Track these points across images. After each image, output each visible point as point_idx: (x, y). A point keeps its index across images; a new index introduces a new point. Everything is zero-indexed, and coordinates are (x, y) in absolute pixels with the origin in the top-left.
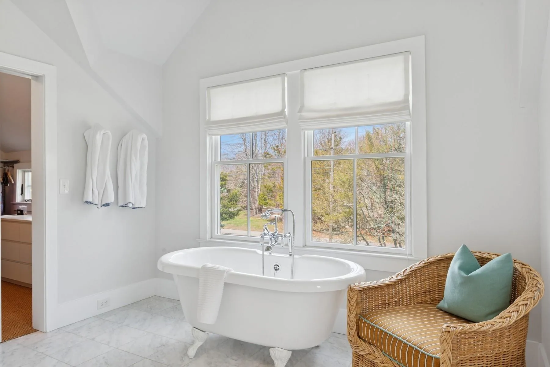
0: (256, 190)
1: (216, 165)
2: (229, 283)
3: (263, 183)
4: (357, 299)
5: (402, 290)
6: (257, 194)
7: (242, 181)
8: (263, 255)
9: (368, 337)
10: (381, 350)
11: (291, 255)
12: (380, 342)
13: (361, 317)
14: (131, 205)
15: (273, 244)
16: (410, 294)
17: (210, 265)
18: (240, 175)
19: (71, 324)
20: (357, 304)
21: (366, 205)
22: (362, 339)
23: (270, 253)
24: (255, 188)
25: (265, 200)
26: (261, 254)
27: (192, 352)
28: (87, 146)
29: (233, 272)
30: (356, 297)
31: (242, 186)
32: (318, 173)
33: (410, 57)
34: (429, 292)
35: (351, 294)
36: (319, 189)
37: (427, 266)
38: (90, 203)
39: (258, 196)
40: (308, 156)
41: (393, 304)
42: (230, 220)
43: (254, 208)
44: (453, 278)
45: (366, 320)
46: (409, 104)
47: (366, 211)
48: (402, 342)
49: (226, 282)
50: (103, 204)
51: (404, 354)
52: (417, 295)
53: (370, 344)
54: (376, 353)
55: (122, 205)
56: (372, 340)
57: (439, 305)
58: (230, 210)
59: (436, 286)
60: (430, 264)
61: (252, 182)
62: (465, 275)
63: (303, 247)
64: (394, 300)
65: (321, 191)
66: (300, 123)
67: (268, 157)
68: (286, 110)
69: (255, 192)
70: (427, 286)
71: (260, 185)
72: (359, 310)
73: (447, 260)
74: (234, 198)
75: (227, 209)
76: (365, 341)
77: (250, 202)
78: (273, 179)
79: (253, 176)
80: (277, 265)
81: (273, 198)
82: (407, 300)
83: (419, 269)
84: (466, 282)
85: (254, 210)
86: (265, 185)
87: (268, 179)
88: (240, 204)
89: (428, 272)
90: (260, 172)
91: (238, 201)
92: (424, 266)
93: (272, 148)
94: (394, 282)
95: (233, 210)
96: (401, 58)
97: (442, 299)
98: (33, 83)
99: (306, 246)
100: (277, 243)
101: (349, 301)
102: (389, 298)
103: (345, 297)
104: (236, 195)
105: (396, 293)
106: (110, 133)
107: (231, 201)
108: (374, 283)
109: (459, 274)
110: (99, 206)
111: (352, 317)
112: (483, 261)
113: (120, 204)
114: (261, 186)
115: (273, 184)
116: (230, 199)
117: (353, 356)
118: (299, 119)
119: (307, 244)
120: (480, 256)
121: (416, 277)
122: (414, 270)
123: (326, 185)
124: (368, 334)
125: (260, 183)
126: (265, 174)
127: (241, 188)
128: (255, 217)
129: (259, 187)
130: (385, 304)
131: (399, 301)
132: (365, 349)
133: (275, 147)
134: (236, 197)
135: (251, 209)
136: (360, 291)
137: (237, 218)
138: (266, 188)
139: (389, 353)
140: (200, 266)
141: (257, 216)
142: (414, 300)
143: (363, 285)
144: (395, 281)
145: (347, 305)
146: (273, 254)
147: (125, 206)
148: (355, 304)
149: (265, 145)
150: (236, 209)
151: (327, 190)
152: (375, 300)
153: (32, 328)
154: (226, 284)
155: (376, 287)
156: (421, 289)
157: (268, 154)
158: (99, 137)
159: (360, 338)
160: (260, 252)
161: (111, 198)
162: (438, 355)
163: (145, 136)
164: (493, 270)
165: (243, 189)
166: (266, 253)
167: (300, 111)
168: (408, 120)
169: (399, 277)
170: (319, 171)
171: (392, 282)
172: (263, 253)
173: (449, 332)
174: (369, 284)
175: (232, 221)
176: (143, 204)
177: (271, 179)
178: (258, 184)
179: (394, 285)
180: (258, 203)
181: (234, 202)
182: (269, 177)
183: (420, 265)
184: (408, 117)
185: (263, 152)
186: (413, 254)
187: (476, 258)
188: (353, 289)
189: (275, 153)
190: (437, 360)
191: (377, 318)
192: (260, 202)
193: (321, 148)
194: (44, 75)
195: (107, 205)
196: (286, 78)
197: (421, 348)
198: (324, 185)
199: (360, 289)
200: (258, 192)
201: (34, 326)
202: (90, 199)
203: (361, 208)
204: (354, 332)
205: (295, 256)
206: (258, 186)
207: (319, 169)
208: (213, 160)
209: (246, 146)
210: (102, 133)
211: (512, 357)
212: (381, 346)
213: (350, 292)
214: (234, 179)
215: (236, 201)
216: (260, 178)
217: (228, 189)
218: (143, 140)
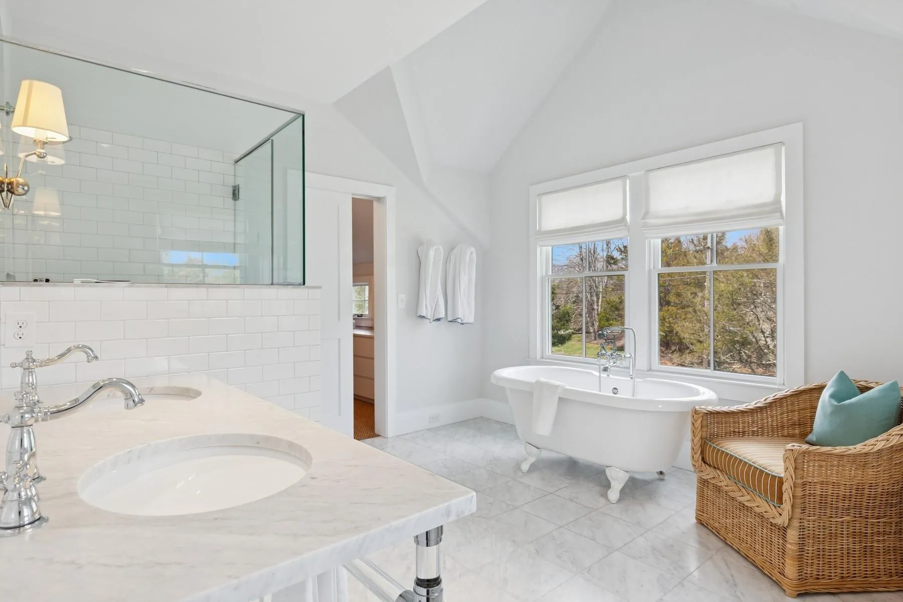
0: (595, 307)
1: (547, 278)
2: (564, 398)
3: (605, 297)
4: (701, 422)
5: (762, 420)
6: (596, 313)
7: (576, 295)
8: (600, 376)
9: (713, 461)
10: (726, 474)
11: (632, 378)
12: (725, 465)
13: (706, 441)
14: (459, 321)
15: (611, 364)
16: (772, 425)
17: (543, 380)
18: (572, 287)
19: (407, 434)
20: (701, 428)
21: (762, 330)
22: (708, 465)
23: (608, 375)
24: (594, 304)
25: (608, 320)
26: (597, 376)
27: (525, 467)
28: (420, 263)
29: (568, 387)
30: (701, 419)
31: (575, 301)
32: (687, 284)
33: (783, 149)
34: (799, 425)
35: (695, 416)
36: (688, 306)
37: (796, 394)
38: (424, 317)
39: (598, 314)
40: (654, 268)
41: (749, 433)
42: (560, 345)
43: (592, 331)
44: (823, 407)
45: (712, 444)
46: (781, 205)
47: (763, 339)
48: (747, 463)
49: (561, 397)
50: (435, 319)
51: (747, 474)
52: (783, 427)
53: (715, 468)
54: (721, 476)
55: (450, 320)
56: (718, 464)
57: (807, 439)
58: (559, 332)
59: (808, 419)
60: (799, 394)
61: (589, 296)
62: (836, 403)
63: (648, 371)
64: (750, 430)
65: (690, 309)
66: (644, 231)
67: (613, 262)
68: (628, 217)
69: (593, 309)
70: (796, 418)
71: (600, 300)
72: (704, 434)
73: (820, 389)
74: (564, 318)
75: (556, 331)
76: (710, 466)
77: (587, 323)
78: (619, 292)
79: (590, 289)
80: (615, 388)
81: (620, 319)
82: (768, 431)
83: (785, 398)
84: (836, 411)
85: (593, 334)
86: (608, 300)
87: (612, 292)
88: (572, 326)
89: (798, 401)
90: (601, 283)
91: (570, 321)
92: (792, 395)
93: (617, 249)
94: (751, 409)
95: (563, 333)
96: (770, 151)
97: (811, 432)
98: (375, 204)
99: (650, 370)
100: (615, 364)
101: (693, 424)
102: (744, 427)
103: (689, 420)
104: (568, 313)
105: (753, 422)
106: (441, 247)
107: (561, 321)
108: (725, 409)
109: (829, 402)
110: (431, 321)
111: (697, 439)
112: (864, 389)
113: (450, 319)
114: (602, 302)
115: (619, 298)
116: (559, 318)
117: (698, 482)
118: (643, 227)
119: (653, 368)
120: (866, 385)
121: (781, 406)
122: (778, 398)
123: (698, 300)
124: (713, 459)
125: (600, 298)
126: (608, 285)
127: (574, 304)
128: (594, 344)
129: (600, 304)
130: (739, 432)
131: (758, 431)
132: (709, 473)
133: (623, 249)
134: (567, 316)
135: (587, 332)
136: (706, 413)
137: (568, 344)
138: (609, 304)
139: (734, 476)
140: (533, 380)
141: (595, 342)
142: (778, 432)
143: (710, 408)
144: (753, 408)
145: (691, 429)
146: (611, 376)
147: (454, 321)
148: (700, 427)
149: (607, 245)
150: (567, 332)
151: (699, 307)
152: (726, 427)
153: (374, 433)
154: (560, 399)
155: (727, 413)
156: (788, 420)
157: (612, 258)
158: (432, 253)
159: (705, 462)
160: (597, 374)
161: (442, 315)
162: (782, 475)
163: (473, 249)
164: (871, 400)
165: (577, 305)
166: (604, 375)
167: (644, 218)
168: (781, 225)
169: (759, 405)
170: (688, 280)
171: (749, 409)
172: (600, 374)
173: (792, 450)
174: (718, 409)
175: (563, 347)
176: (472, 320)
177: (616, 292)
178: (598, 299)
179: (750, 412)
180: (597, 324)
181: (565, 322)
182: (613, 290)
183: (787, 393)
184: (781, 221)
185: (605, 256)
186: (785, 383)
187: (858, 387)
188: (697, 411)
189: (622, 256)
190: (781, 479)
191: (724, 443)
192: (600, 323)
193: (692, 247)
194: (386, 197)
195: (438, 320)
196: (628, 181)
197: (766, 469)
198: (695, 301)
199: (706, 412)
200: (597, 310)
201: (377, 431)
202: (424, 314)
203: (752, 333)
204: (698, 456)
205: (636, 380)
206: (598, 302)
207: (688, 278)
208: (544, 274)
209: (581, 248)
210: (435, 248)
211: (883, 491)
212: (725, 469)
213: (694, 414)
214: (564, 293)
215: (567, 321)
216: (601, 290)
217: (557, 304)
218: (471, 253)
